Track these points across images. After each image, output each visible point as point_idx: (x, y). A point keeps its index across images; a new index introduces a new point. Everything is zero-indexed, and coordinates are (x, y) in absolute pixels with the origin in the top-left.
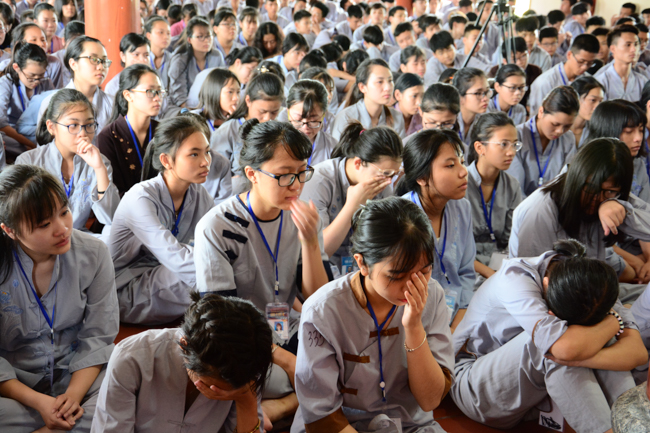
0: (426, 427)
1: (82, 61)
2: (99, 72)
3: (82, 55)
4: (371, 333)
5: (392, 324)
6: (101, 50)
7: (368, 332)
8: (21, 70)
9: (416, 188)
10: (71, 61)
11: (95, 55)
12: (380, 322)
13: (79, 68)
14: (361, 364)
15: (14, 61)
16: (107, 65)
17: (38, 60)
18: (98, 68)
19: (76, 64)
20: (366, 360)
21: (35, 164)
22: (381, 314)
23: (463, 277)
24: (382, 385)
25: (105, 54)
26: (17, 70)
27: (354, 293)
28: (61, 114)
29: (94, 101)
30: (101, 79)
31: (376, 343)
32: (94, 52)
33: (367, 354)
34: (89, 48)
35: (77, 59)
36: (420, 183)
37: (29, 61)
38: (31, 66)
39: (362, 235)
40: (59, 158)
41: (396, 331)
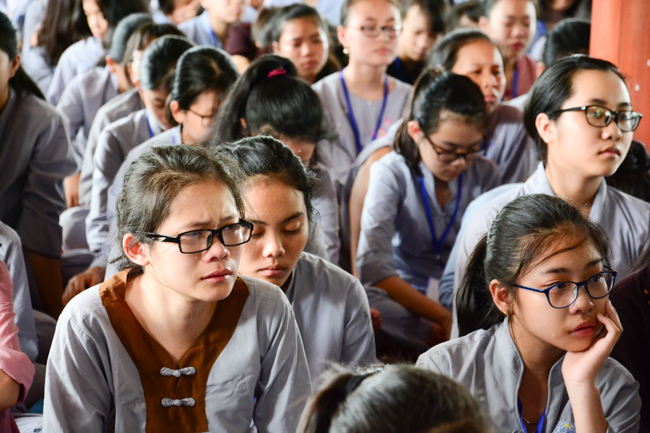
1: (568, 119)
2: (606, 146)
3: (567, 105)
6: (615, 89)
8: (427, 136)
10: (542, 120)
11: (600, 103)
13: (560, 136)
15: (412, 118)
16: (629, 124)
17: (464, 112)
18: (605, 135)
19: (552, 126)
21: (460, 378)
25: (626, 97)
26: (417, 137)
28: (524, 264)
29: (594, 215)
30: (611, 159)
32: (598, 95)
34: (586, 87)
35: (555, 114)
37: (444, 114)
38: (449, 127)
40: (516, 366)
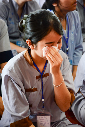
0: (62, 121)
4: (37, 77)
5: (46, 72)
7: (36, 77)
9: (52, 8)
12: (41, 71)
14: (33, 92)
20: (36, 90)
22: (41, 68)
23: (77, 50)
24: (43, 100)
27: (26, 59)
31: (41, 80)
33: (35, 87)
36: (54, 5)
39: (28, 29)
41: (47, 75)
